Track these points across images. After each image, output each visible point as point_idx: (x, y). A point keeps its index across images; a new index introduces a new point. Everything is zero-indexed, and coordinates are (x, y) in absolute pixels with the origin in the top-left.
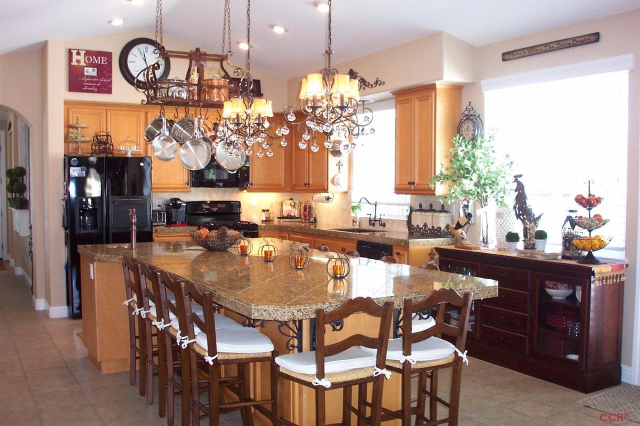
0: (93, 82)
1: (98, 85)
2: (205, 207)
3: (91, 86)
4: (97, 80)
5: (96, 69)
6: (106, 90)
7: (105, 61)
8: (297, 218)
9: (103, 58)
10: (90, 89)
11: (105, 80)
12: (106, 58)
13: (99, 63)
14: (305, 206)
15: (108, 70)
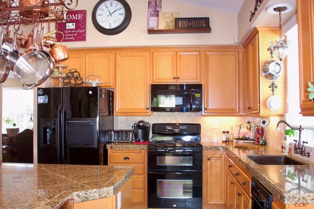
0: (71, 33)
1: (75, 35)
2: (168, 128)
3: (70, 37)
4: (75, 31)
5: (74, 24)
6: (81, 38)
7: (81, 17)
8: (252, 140)
9: (79, 15)
10: (70, 38)
11: (81, 31)
12: (82, 15)
13: (77, 19)
14: (257, 129)
15: (83, 23)
